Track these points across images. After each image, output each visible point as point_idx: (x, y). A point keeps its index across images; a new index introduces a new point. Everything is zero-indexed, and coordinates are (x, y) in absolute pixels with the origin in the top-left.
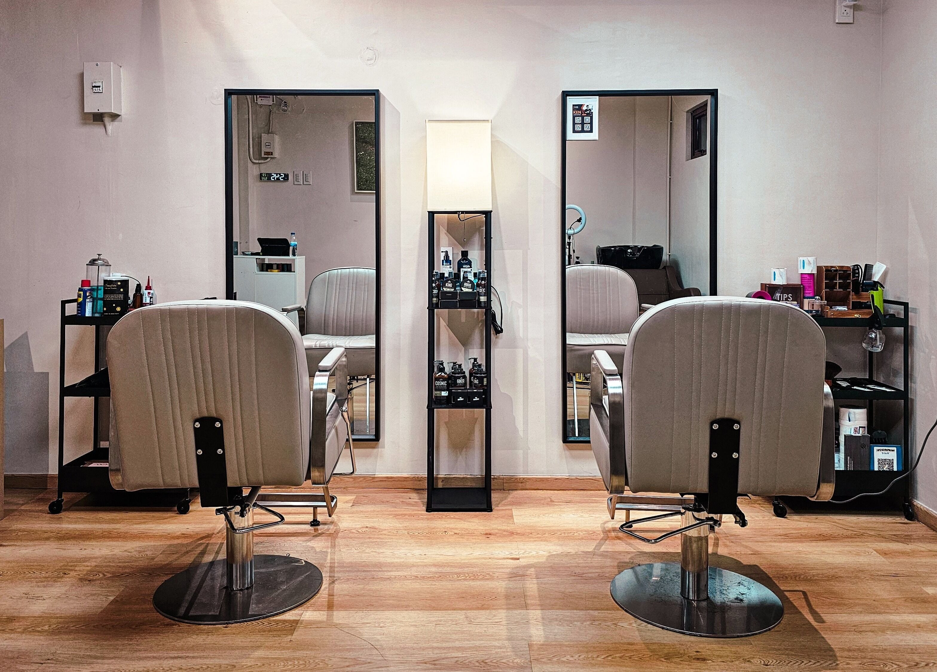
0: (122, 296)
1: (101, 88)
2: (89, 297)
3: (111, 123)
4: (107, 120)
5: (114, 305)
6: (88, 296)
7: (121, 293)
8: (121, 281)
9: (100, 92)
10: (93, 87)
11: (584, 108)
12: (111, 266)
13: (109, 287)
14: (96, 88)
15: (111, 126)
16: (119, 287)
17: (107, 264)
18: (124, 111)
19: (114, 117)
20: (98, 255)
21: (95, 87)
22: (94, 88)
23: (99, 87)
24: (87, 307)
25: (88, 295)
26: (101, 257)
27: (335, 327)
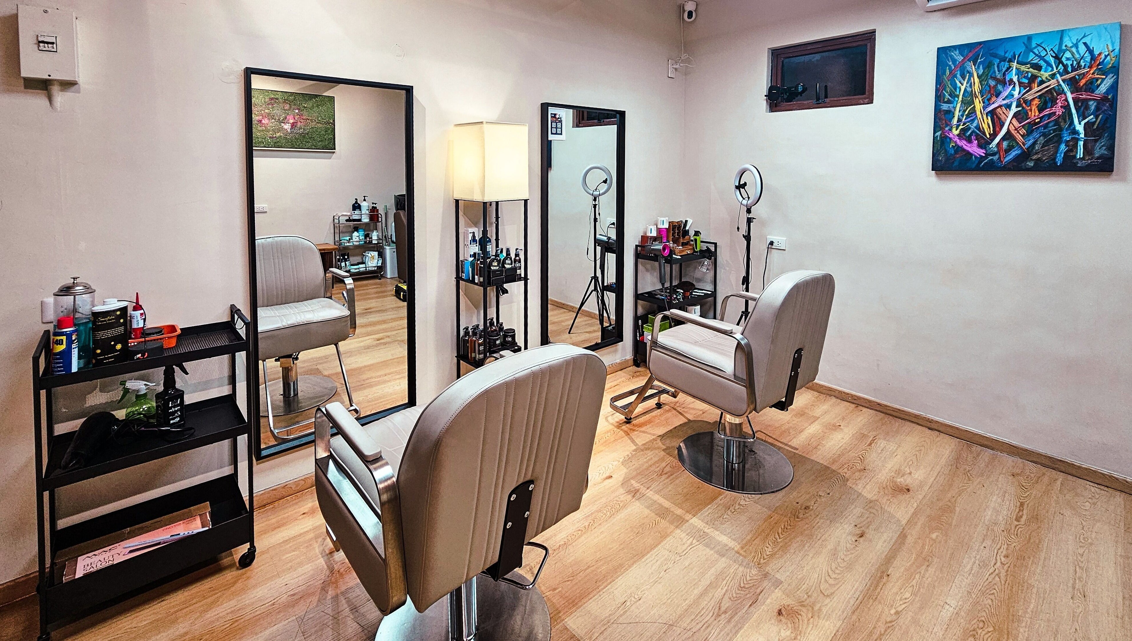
0: (122, 328)
1: (55, 45)
2: (75, 342)
3: (60, 93)
4: (55, 89)
5: (113, 343)
6: (75, 340)
7: (121, 325)
8: (119, 310)
9: (53, 50)
10: (40, 42)
11: (557, 116)
12: (95, 291)
13: (105, 321)
14: (46, 45)
15: (60, 97)
16: (119, 317)
17: (89, 290)
18: (82, 78)
19: (68, 85)
20: (74, 278)
21: (43, 42)
22: (41, 45)
23: (53, 43)
24: (73, 355)
25: (73, 338)
26: (78, 280)
27: (266, 297)
